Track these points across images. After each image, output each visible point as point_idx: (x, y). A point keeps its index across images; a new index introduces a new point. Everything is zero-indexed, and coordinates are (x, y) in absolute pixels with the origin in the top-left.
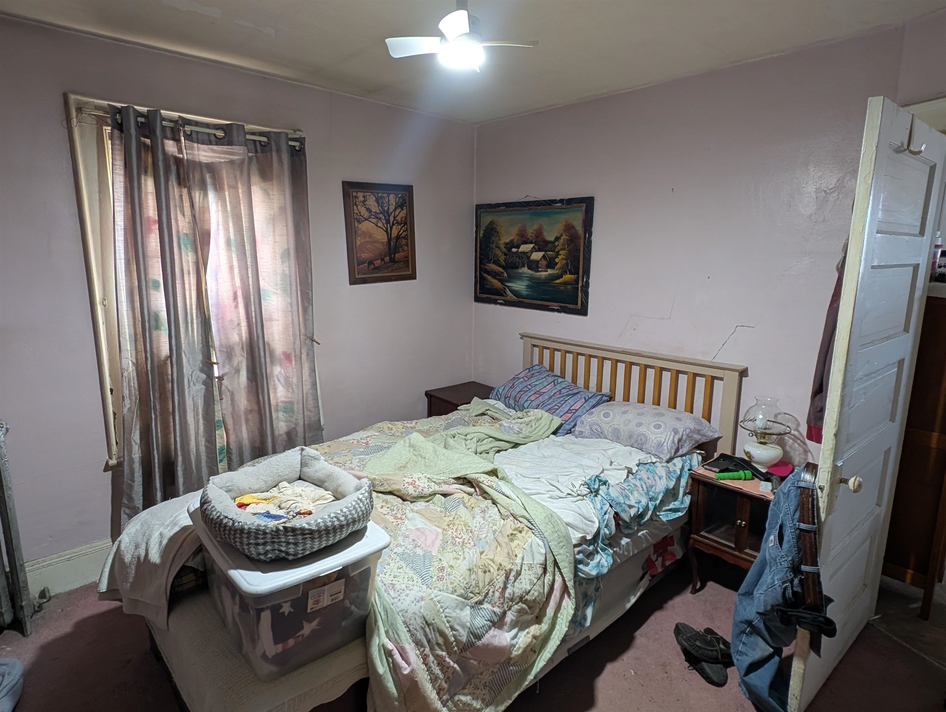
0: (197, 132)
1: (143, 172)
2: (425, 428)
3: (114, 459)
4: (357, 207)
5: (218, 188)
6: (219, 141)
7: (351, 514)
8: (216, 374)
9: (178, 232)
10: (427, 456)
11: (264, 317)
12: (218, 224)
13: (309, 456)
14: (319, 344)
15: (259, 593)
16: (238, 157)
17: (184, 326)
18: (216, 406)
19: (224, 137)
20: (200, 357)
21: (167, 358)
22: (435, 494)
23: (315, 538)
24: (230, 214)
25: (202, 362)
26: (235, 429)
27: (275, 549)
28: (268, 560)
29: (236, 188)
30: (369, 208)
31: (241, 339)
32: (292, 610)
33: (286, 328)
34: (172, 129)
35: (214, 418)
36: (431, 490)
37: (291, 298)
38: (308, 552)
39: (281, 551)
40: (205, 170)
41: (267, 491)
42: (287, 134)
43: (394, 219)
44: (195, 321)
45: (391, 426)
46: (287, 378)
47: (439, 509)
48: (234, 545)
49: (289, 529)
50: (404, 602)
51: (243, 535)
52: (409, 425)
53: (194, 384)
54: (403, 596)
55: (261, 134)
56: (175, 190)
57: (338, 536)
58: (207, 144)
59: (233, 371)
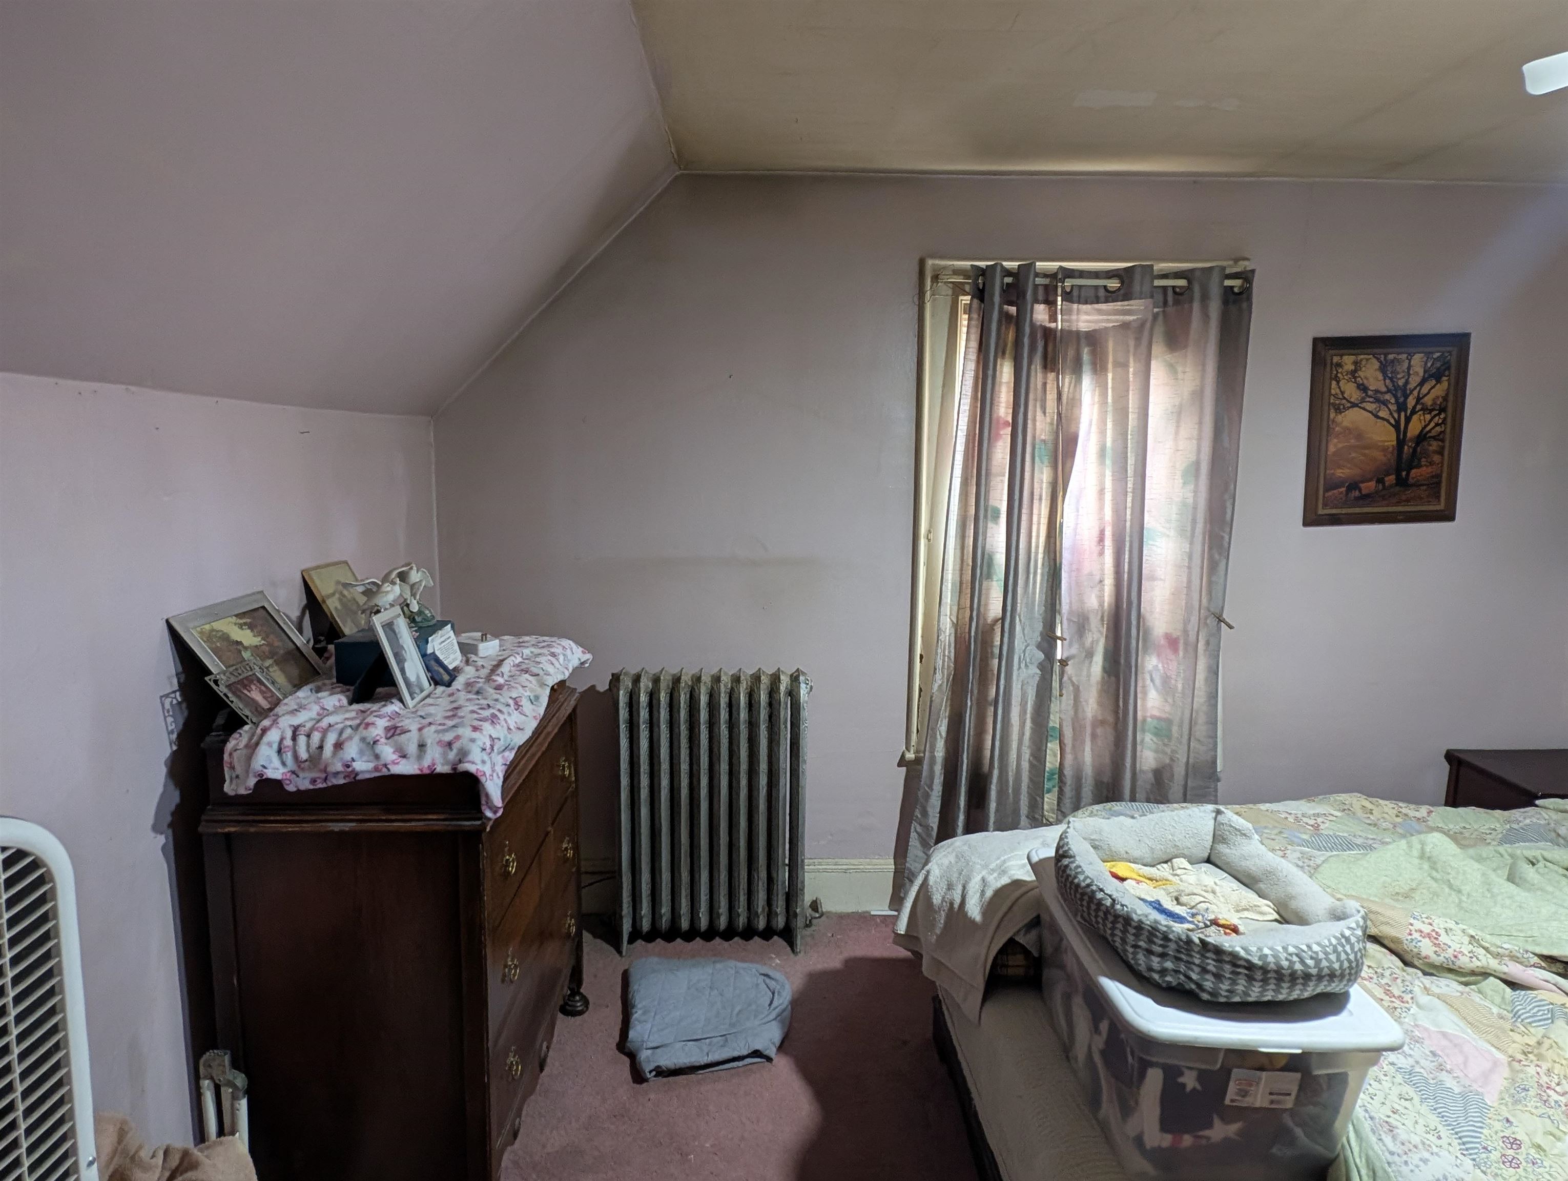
0: (1080, 287)
1: (1000, 354)
2: (1451, 826)
3: (912, 752)
4: (1338, 382)
5: (1099, 368)
6: (1110, 296)
7: (1327, 959)
8: (1059, 657)
9: (1034, 437)
10: (1466, 889)
11: (1144, 571)
12: (1090, 425)
13: (1231, 826)
14: (1231, 627)
15: (1152, 1034)
16: (1135, 317)
17: (1024, 578)
18: (1052, 705)
19: (1119, 289)
20: (1039, 627)
21: (996, 621)
22: (1485, 974)
23: (1255, 980)
24: (1110, 409)
25: (1041, 634)
26: (1074, 746)
27: (1179, 972)
28: (1164, 985)
29: (1125, 365)
30: (1363, 384)
31: (1101, 604)
32: (1199, 1087)
33: (1175, 594)
34: (1046, 287)
35: (1048, 722)
36: (1479, 964)
37: (1191, 543)
38: (1237, 999)
39: (1189, 978)
40: (1083, 342)
41: (1153, 866)
42: (1223, 268)
43: (1417, 403)
44: (1039, 571)
45: (1369, 806)
46: (1166, 679)
47: (1495, 1010)
48: (1110, 939)
49: (1210, 947)
50: (1417, 1170)
51: (1129, 928)
52: (1412, 813)
53: (1026, 665)
54: (1415, 1158)
55: (1178, 275)
56: (1038, 376)
57: (1298, 992)
58: (1092, 303)
59: (1084, 654)
